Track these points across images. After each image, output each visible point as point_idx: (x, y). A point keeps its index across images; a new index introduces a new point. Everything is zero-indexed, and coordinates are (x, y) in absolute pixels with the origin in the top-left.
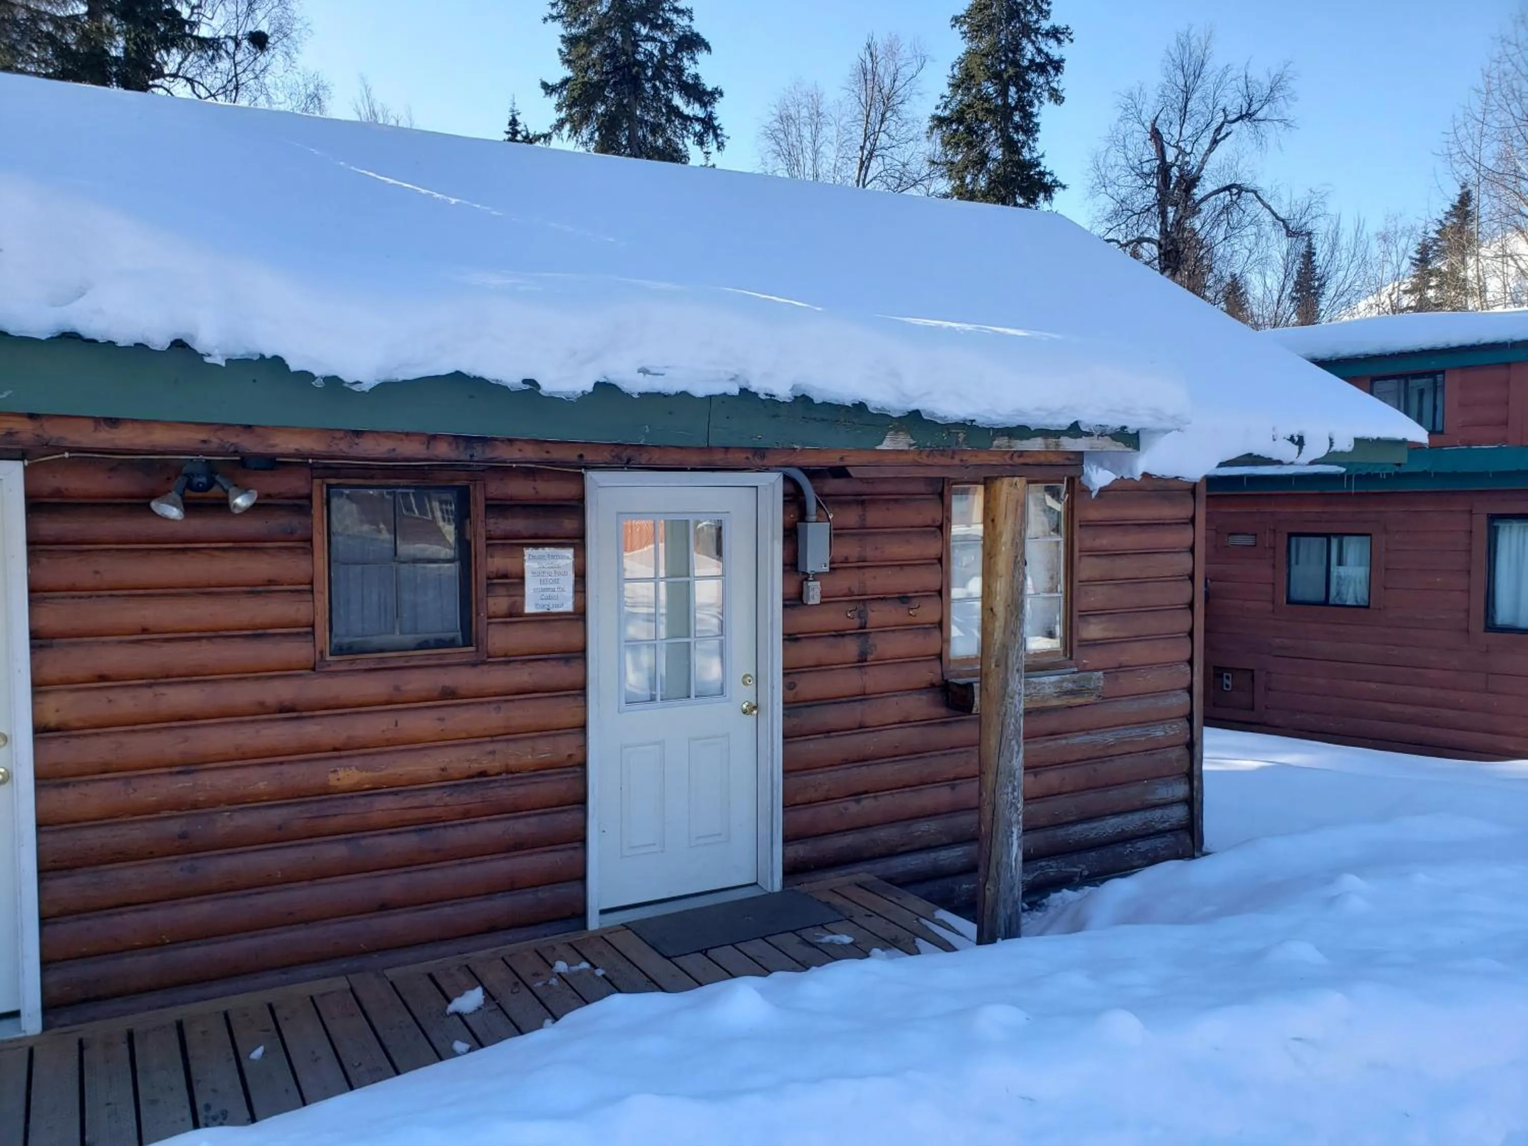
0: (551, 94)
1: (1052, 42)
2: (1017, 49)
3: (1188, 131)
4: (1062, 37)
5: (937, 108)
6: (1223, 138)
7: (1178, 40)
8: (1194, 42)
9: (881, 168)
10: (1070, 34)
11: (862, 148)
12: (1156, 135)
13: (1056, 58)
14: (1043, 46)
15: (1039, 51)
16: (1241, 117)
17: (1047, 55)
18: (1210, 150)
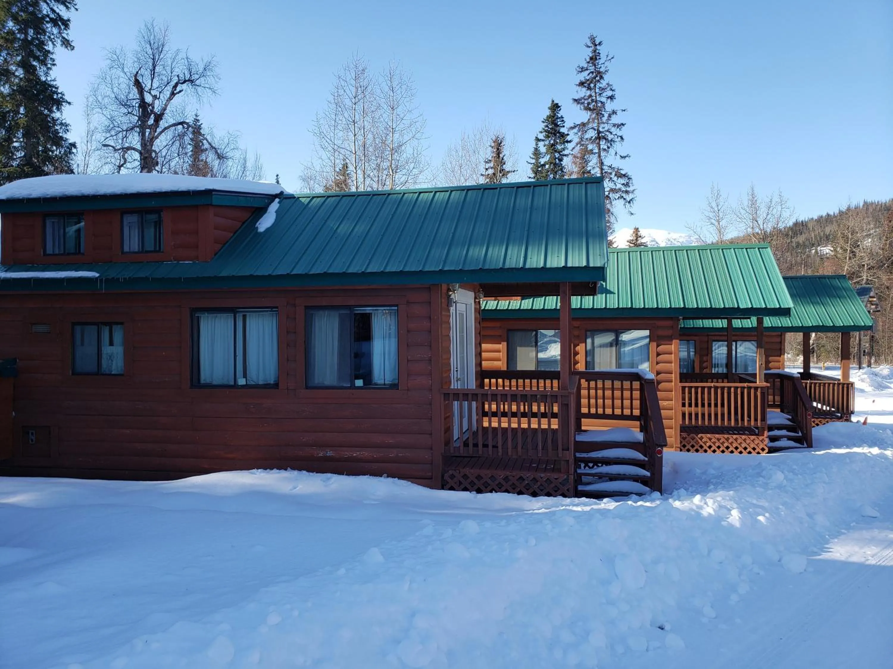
1: (62, 7)
2: (36, 5)
3: (156, 84)
4: (70, 6)
6: (178, 93)
7: (146, 26)
8: (156, 29)
10: (76, 5)
12: (137, 84)
13: (65, 18)
14: (55, 8)
15: (53, 11)
17: (58, 14)
18: (170, 99)
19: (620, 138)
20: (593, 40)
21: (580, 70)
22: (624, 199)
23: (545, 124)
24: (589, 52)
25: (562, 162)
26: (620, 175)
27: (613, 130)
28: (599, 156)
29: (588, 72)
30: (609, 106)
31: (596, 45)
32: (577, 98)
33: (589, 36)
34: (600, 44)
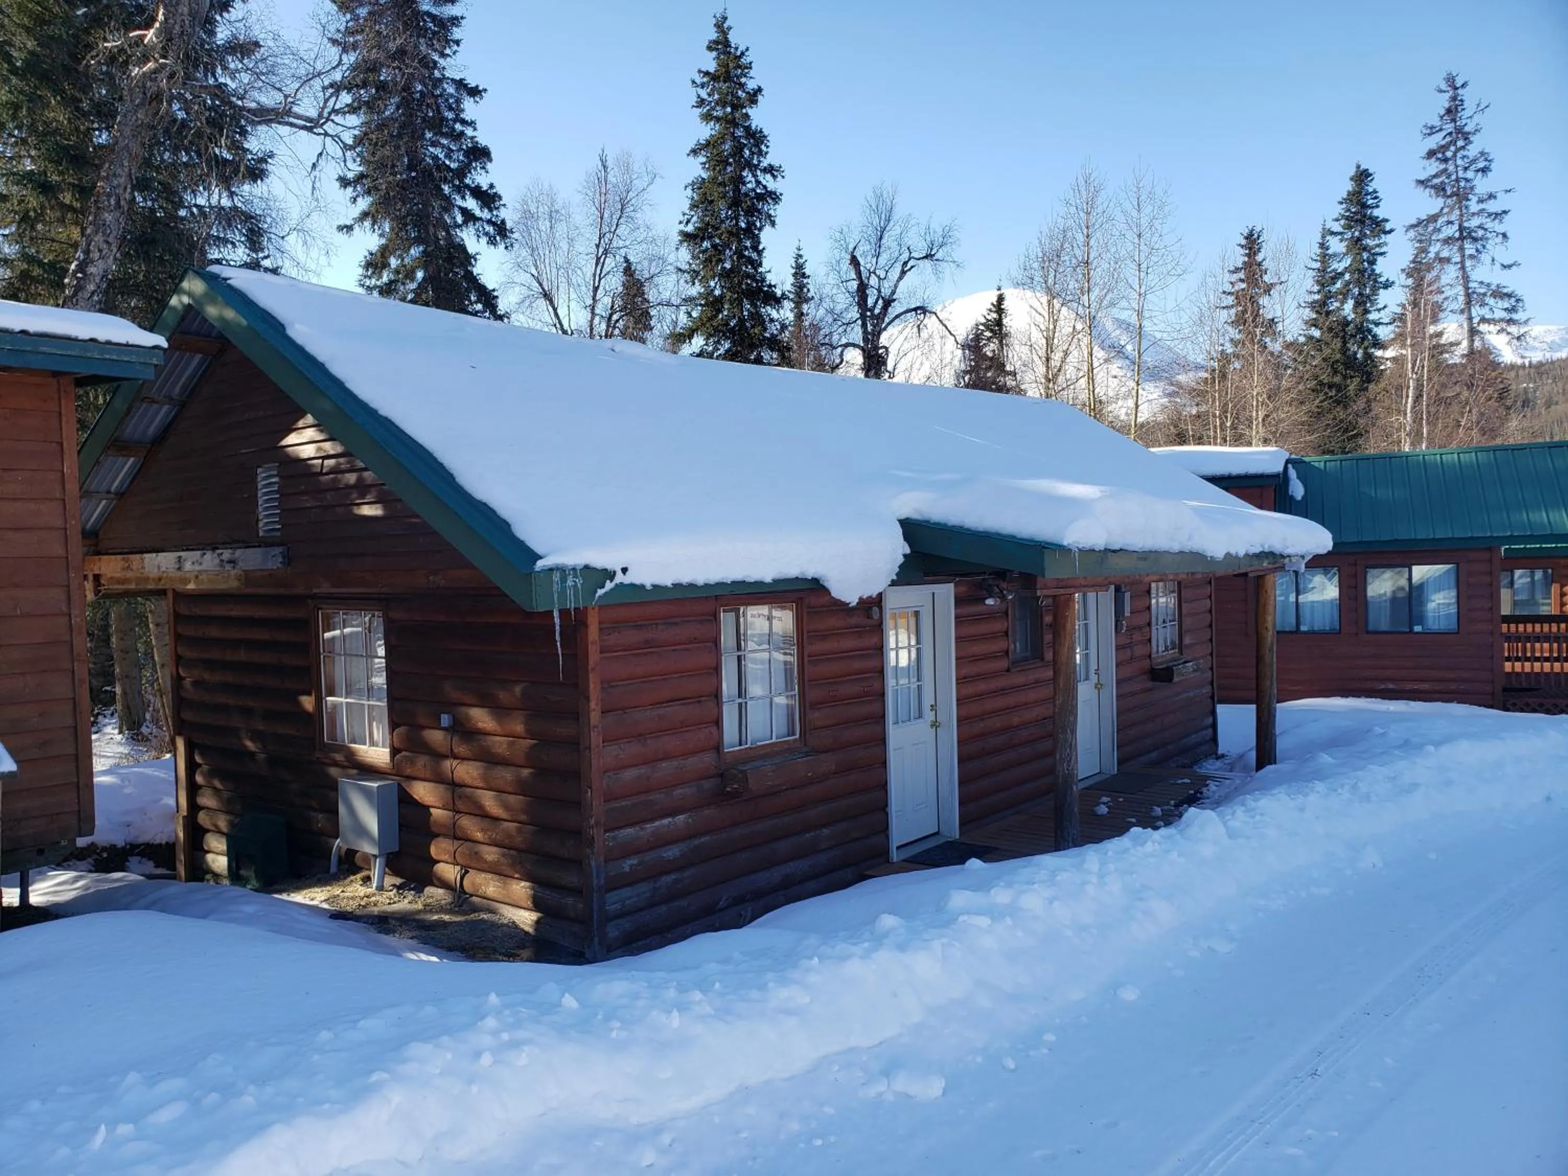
0: (345, 187)
1: (768, 176)
2: (740, 180)
3: (883, 260)
4: (775, 173)
5: (681, 223)
6: (910, 270)
7: (874, 192)
8: (885, 192)
9: (613, 264)
10: (782, 171)
11: (598, 246)
12: (854, 262)
13: (773, 191)
14: (761, 179)
15: (758, 183)
16: (926, 257)
17: (765, 187)
18: (900, 278)
19: (1501, 236)
20: (1451, 81)
21: (1428, 131)
22: (1508, 333)
23: (1344, 206)
24: (1444, 101)
25: (1374, 267)
26: (1499, 294)
27: (1489, 225)
28: (1463, 268)
29: (1444, 133)
30: (1482, 185)
31: (1456, 89)
32: (1422, 179)
33: (1445, 75)
34: (1463, 86)
